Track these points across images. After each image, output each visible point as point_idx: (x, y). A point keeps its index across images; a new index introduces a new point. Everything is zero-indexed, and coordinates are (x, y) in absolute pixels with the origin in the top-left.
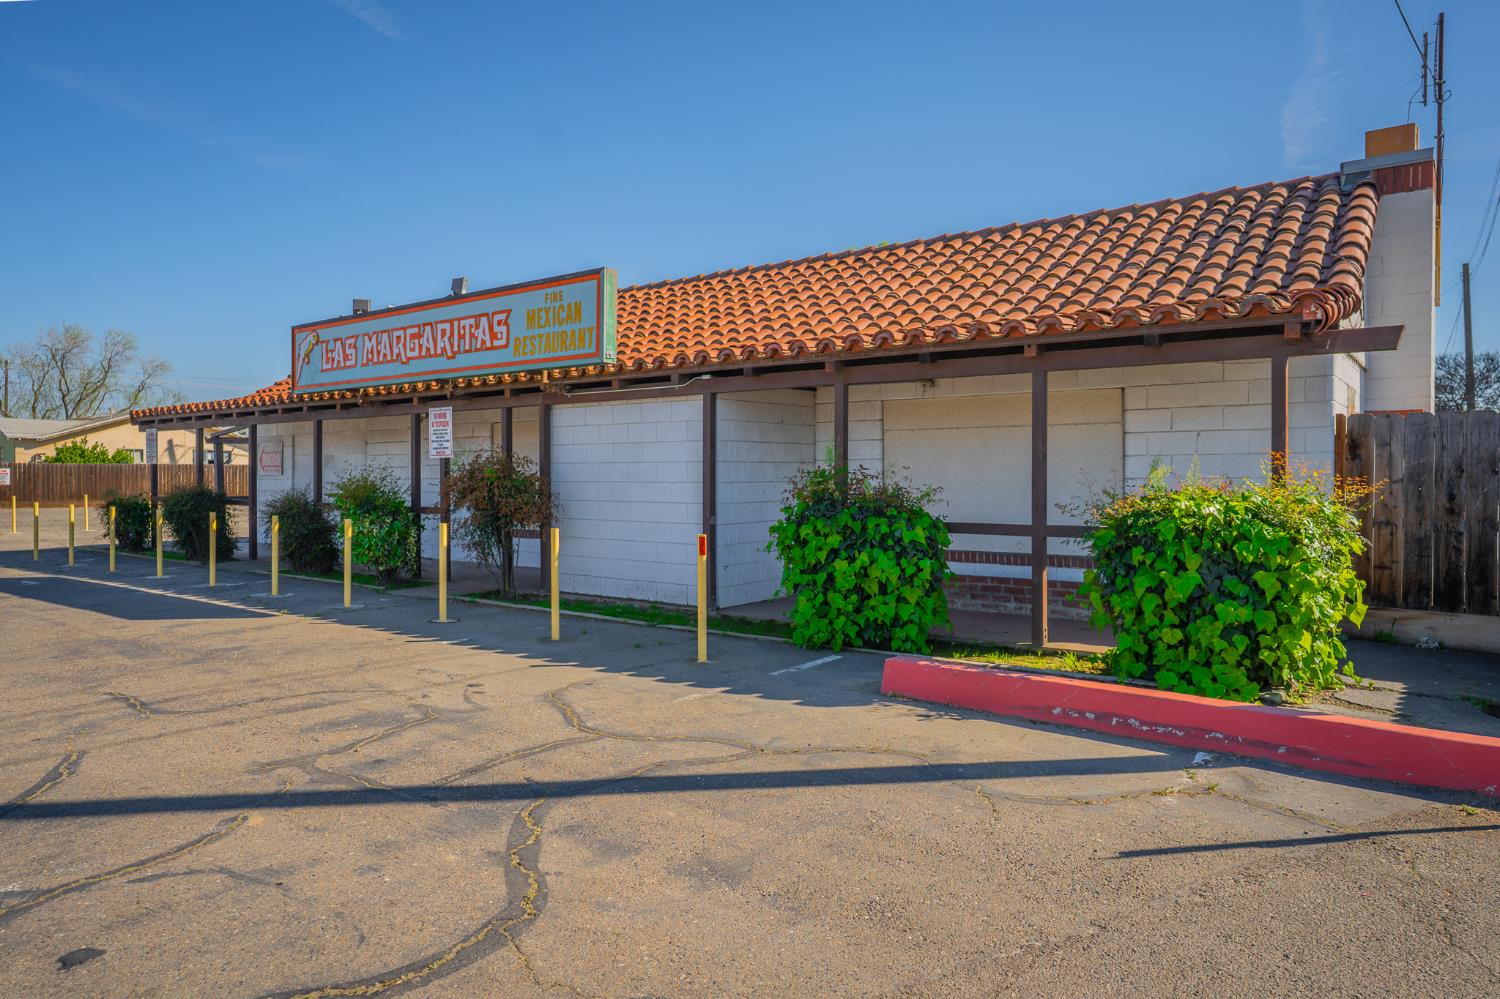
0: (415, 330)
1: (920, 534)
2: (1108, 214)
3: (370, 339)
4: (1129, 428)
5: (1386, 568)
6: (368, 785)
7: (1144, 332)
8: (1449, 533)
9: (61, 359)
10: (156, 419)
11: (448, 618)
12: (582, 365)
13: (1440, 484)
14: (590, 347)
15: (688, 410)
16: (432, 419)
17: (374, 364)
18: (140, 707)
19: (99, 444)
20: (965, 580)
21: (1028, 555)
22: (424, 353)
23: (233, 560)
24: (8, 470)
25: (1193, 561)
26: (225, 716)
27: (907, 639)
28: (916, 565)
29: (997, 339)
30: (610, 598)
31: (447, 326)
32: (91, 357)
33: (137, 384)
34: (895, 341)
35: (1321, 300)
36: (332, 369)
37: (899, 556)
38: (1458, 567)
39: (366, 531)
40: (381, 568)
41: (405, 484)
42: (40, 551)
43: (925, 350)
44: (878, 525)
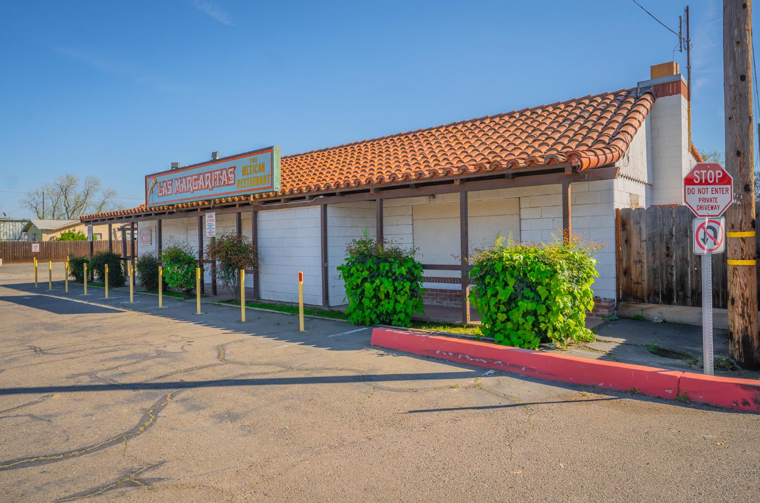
0: (196, 177)
1: (404, 270)
2: (530, 110)
3: (178, 181)
4: (522, 217)
5: (639, 284)
6: (112, 383)
7: (505, 172)
8: (668, 266)
9: (65, 191)
10: (91, 220)
11: (201, 312)
12: (267, 192)
13: (663, 241)
14: (269, 184)
15: (314, 212)
16: (207, 218)
17: (180, 193)
18: (38, 351)
19: (81, 231)
20: (447, 292)
21: (460, 279)
22: (200, 188)
23: (124, 286)
24: (38, 245)
25: (512, 282)
26: (72, 355)
27: (399, 320)
28: (403, 285)
29: (442, 177)
30: (283, 302)
31: (209, 175)
32: (79, 190)
33: (101, 202)
34: (399, 178)
35: (578, 156)
36: (162, 196)
37: (394, 280)
38: (672, 282)
39: (175, 272)
40: (184, 289)
41: (196, 249)
42: (38, 283)
43: (412, 183)
44: (384, 266)
